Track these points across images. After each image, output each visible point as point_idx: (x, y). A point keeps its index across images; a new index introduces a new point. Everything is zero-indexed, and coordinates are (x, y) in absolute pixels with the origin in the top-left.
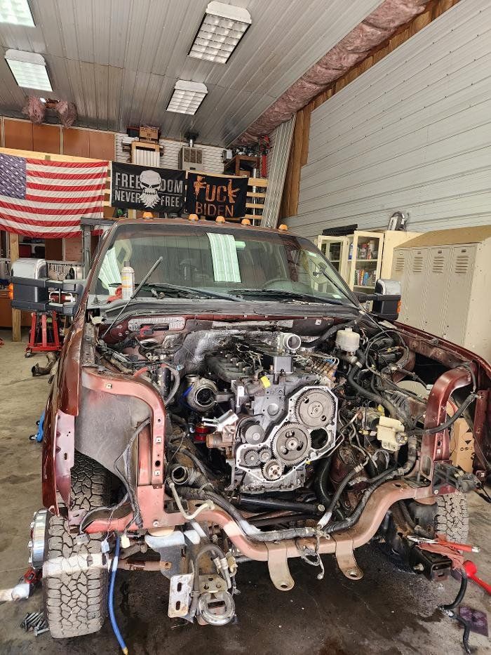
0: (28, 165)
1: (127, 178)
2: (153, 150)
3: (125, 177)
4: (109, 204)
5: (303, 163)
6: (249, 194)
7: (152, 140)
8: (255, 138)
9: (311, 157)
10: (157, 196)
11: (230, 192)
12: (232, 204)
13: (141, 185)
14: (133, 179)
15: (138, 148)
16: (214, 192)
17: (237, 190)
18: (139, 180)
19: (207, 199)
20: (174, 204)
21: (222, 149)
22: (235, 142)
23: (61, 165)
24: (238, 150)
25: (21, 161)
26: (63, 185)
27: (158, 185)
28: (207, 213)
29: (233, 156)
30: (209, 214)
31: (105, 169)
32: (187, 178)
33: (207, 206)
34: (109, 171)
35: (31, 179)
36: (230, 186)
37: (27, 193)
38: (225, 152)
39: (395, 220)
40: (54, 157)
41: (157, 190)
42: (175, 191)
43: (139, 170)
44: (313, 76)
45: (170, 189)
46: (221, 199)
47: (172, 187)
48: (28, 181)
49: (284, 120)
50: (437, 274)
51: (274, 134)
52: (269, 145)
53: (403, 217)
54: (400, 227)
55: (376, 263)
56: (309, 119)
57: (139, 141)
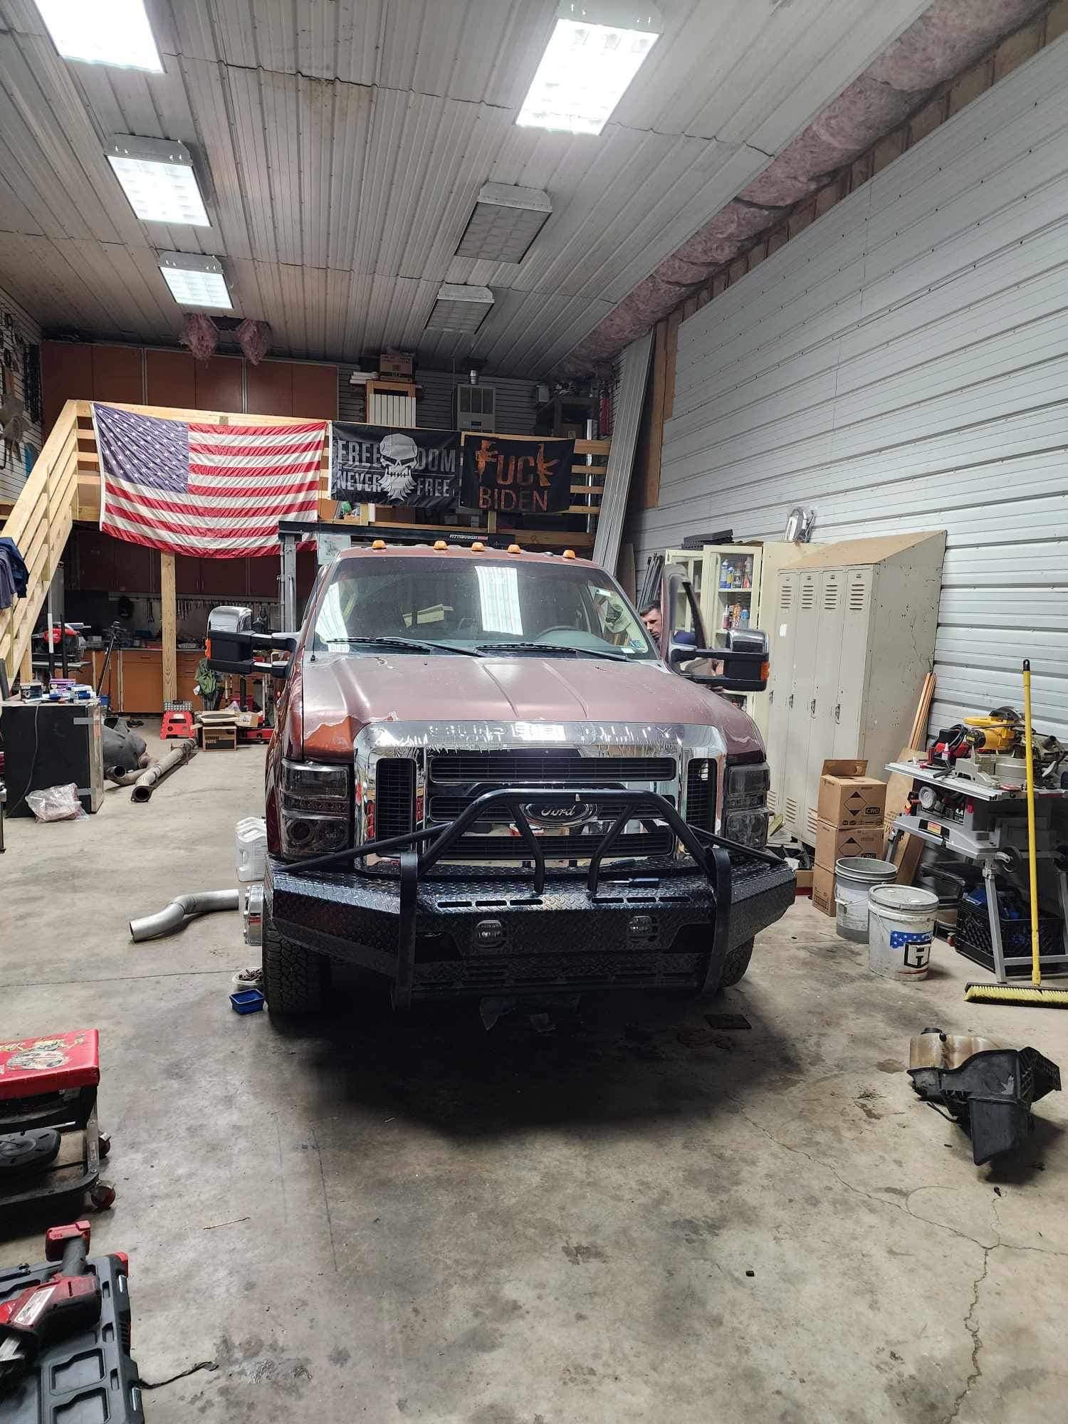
0: (191, 434)
1: (357, 448)
2: (405, 394)
3: (354, 447)
4: (327, 494)
5: (666, 414)
6: (576, 469)
7: (403, 375)
8: (589, 366)
9: (679, 405)
10: (410, 478)
11: (542, 467)
12: (545, 488)
13: (382, 460)
14: (370, 450)
15: (377, 391)
16: (512, 467)
17: (554, 462)
18: (378, 452)
19: (500, 482)
20: (442, 493)
21: (535, 383)
22: (554, 372)
23: (246, 431)
24: (559, 387)
25: (180, 429)
26: (249, 466)
27: (411, 460)
28: (499, 506)
29: (551, 398)
30: (503, 507)
31: (321, 435)
32: (462, 445)
33: (500, 494)
34: (327, 438)
35: (196, 458)
36: (540, 456)
37: (190, 482)
38: (536, 390)
39: (794, 520)
40: (236, 419)
41: (409, 467)
42: (442, 470)
43: (378, 434)
44: (670, 272)
45: (433, 466)
46: (525, 480)
47: (436, 462)
48: (190, 462)
49: (635, 337)
50: (830, 612)
51: (621, 358)
52: (612, 377)
53: (805, 517)
54: (800, 534)
55: (749, 594)
56: (675, 337)
57: (379, 380)
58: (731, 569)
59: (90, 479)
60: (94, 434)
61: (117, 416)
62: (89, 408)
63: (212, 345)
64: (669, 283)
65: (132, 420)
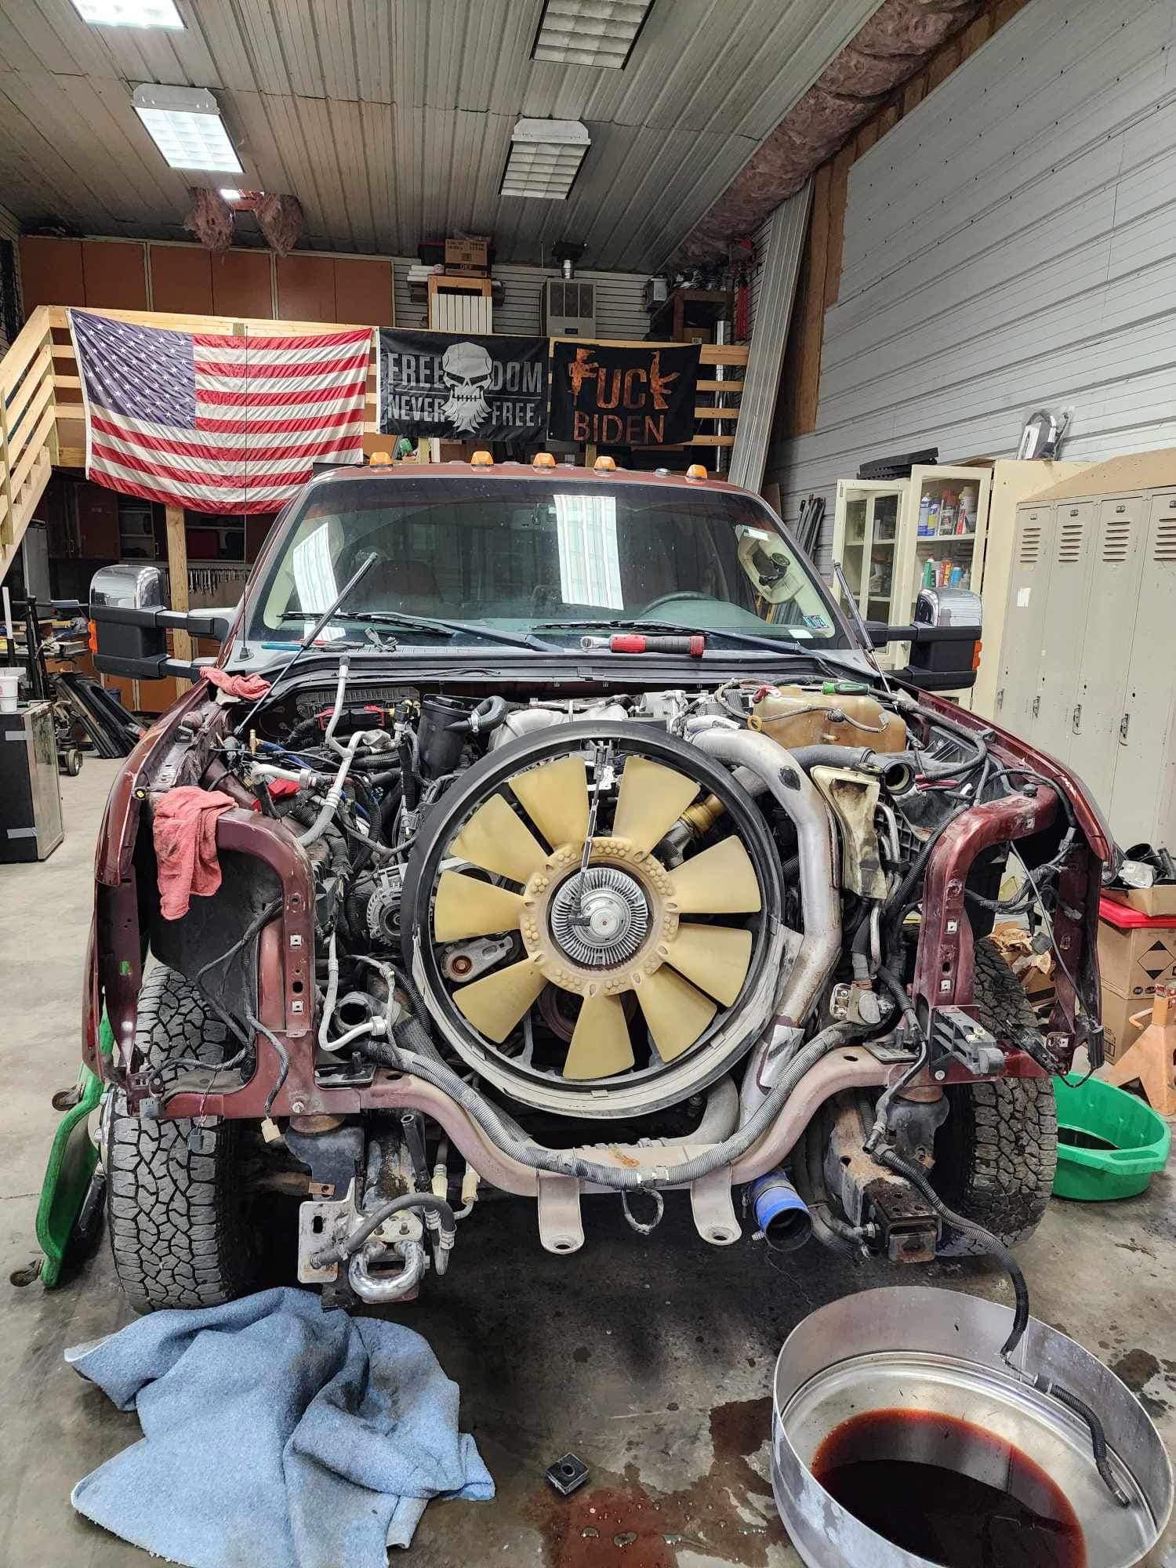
0: (198, 349)
1: (413, 363)
2: (477, 293)
3: (409, 362)
4: (375, 427)
5: (829, 300)
6: (702, 385)
7: (475, 268)
8: (720, 245)
9: (847, 284)
10: (482, 402)
11: (657, 384)
12: (662, 411)
13: (446, 379)
14: (429, 366)
15: (442, 290)
16: (617, 384)
17: (673, 376)
18: (441, 368)
19: (601, 404)
20: (524, 421)
21: (645, 278)
22: (674, 258)
23: (268, 344)
24: (680, 278)
25: (182, 342)
26: (274, 391)
27: (484, 378)
28: (600, 438)
29: (669, 294)
30: (604, 439)
31: (365, 346)
32: (551, 354)
33: (600, 420)
34: (373, 350)
35: (204, 382)
36: (655, 368)
37: (198, 414)
38: (650, 284)
39: (1034, 431)
40: (256, 328)
41: (481, 388)
42: (525, 390)
43: (439, 344)
44: (842, 77)
45: (513, 386)
46: (634, 401)
47: (517, 380)
48: (198, 387)
49: (786, 193)
50: (1113, 565)
51: (765, 230)
52: (752, 260)
53: (1054, 423)
54: (1045, 450)
55: (971, 543)
56: (844, 185)
57: (444, 274)
58: (934, 507)
59: (69, 411)
60: (72, 351)
61: (100, 327)
62: (65, 316)
63: (226, 231)
64: (838, 96)
65: (121, 332)
